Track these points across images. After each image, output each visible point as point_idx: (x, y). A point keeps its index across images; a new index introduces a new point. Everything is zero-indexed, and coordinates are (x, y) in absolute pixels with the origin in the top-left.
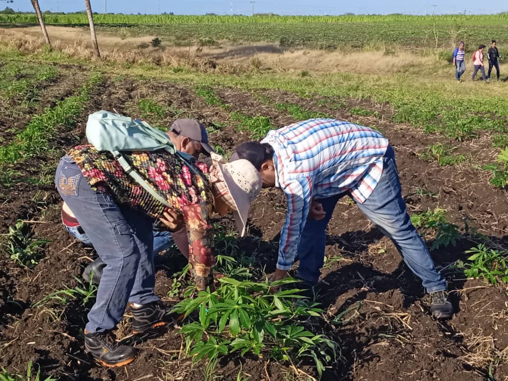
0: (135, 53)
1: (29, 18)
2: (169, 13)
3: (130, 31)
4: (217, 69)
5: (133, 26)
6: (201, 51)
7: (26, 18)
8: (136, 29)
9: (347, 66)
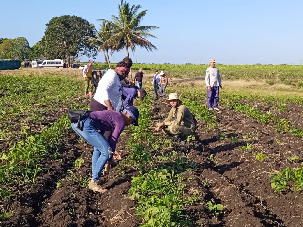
0: (147, 80)
1: (101, 66)
2: (167, 63)
3: (146, 72)
4: (176, 86)
5: (148, 69)
6: (172, 79)
7: (100, 65)
8: (149, 71)
9: (228, 85)
